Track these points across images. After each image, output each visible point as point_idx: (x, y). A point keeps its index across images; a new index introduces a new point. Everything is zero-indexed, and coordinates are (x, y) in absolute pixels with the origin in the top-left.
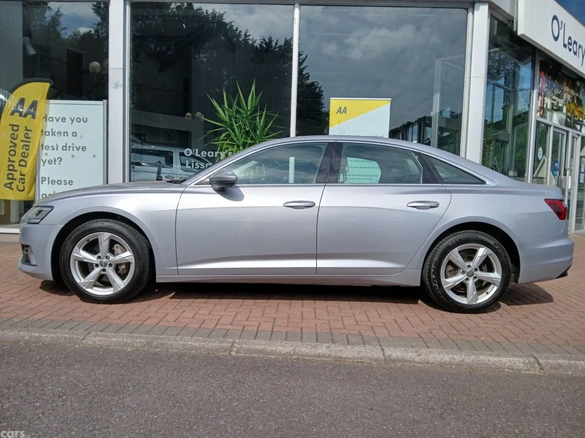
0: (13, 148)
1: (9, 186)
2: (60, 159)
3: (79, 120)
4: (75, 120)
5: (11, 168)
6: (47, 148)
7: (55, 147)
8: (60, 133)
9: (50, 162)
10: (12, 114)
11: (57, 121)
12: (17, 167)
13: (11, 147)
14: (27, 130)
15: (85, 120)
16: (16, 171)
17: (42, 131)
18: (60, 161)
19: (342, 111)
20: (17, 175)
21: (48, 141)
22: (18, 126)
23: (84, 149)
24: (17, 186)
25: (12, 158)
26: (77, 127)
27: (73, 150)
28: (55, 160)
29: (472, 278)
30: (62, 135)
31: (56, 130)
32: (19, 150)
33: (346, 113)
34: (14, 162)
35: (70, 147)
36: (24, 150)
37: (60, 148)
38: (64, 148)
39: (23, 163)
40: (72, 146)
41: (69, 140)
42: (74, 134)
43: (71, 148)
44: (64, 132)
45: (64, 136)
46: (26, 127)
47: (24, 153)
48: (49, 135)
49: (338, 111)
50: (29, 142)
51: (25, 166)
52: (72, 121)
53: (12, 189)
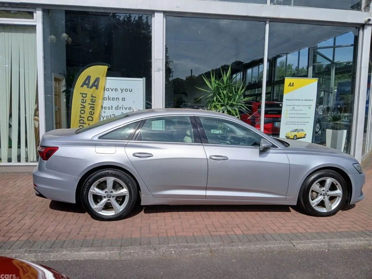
0: (83, 109)
2: (114, 116)
3: (126, 90)
4: (124, 90)
5: (82, 122)
6: (105, 108)
7: (111, 108)
8: (113, 99)
9: (107, 117)
10: (82, 86)
11: (112, 91)
12: (86, 121)
13: (81, 108)
14: (92, 97)
15: (131, 90)
16: (86, 124)
17: (102, 97)
19: (291, 85)
21: (106, 104)
22: (86, 94)
23: (130, 109)
25: (82, 116)
26: (125, 95)
27: (123, 109)
28: (111, 116)
30: (115, 99)
31: (111, 97)
32: (87, 110)
33: (294, 86)
34: (84, 118)
35: (120, 107)
36: (91, 110)
37: (114, 108)
38: (117, 108)
39: (90, 119)
40: (122, 106)
41: (120, 103)
42: (123, 99)
43: (121, 109)
44: (117, 98)
45: (116, 100)
46: (92, 95)
47: (91, 112)
48: (106, 100)
49: (289, 85)
50: (94, 105)
51: (92, 120)
52: (122, 91)
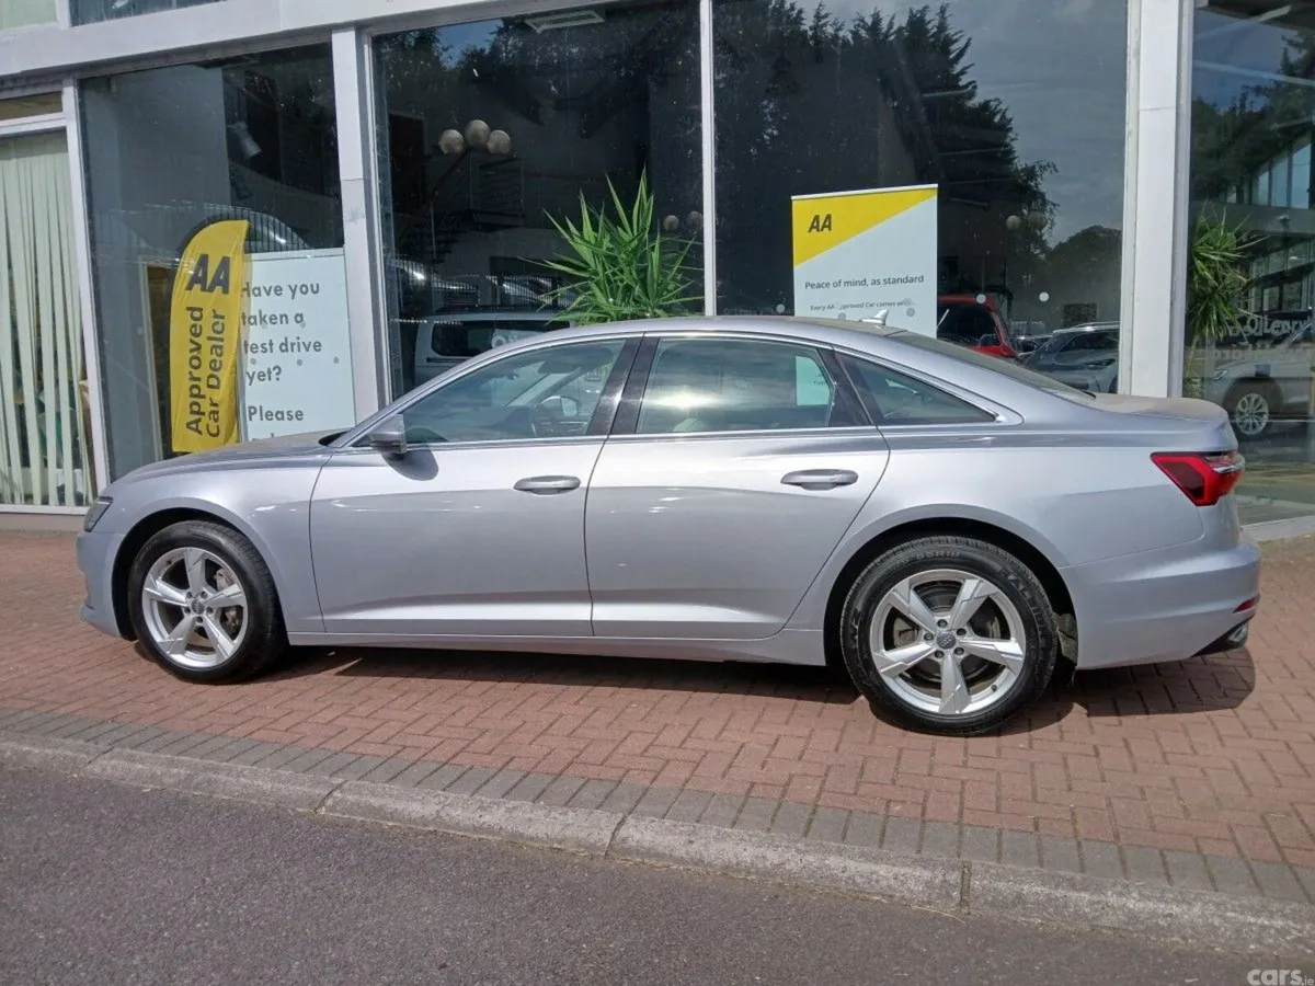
0: (195, 353)
1: (194, 426)
2: (277, 370)
3: (304, 289)
4: (298, 290)
5: (195, 391)
6: (254, 348)
7: (268, 347)
8: (273, 319)
9: (261, 376)
10: (190, 287)
11: (268, 294)
12: (205, 390)
13: (192, 351)
14: (216, 316)
15: (315, 289)
16: (204, 397)
17: (244, 317)
18: (277, 374)
19: (820, 224)
20: (206, 407)
21: (256, 335)
22: (200, 310)
23: (317, 346)
24: (208, 426)
25: (196, 373)
26: (301, 303)
27: (299, 350)
28: (269, 372)
29: (952, 650)
30: (278, 321)
31: (267, 313)
32: (206, 356)
33: (830, 229)
34: (199, 379)
35: (293, 344)
36: (214, 357)
37: (276, 347)
38: (284, 348)
39: (213, 382)
40: (296, 341)
41: (291, 331)
42: (299, 319)
43: (296, 347)
44: (281, 316)
45: (281, 322)
46: (214, 311)
47: (214, 361)
48: (255, 323)
49: (812, 227)
50: (222, 340)
51: (217, 387)
52: (294, 292)
53: (200, 433)
